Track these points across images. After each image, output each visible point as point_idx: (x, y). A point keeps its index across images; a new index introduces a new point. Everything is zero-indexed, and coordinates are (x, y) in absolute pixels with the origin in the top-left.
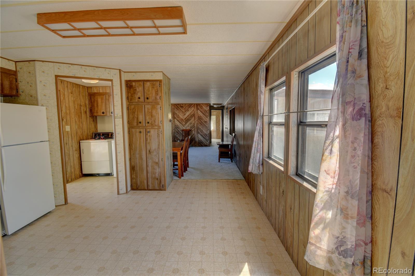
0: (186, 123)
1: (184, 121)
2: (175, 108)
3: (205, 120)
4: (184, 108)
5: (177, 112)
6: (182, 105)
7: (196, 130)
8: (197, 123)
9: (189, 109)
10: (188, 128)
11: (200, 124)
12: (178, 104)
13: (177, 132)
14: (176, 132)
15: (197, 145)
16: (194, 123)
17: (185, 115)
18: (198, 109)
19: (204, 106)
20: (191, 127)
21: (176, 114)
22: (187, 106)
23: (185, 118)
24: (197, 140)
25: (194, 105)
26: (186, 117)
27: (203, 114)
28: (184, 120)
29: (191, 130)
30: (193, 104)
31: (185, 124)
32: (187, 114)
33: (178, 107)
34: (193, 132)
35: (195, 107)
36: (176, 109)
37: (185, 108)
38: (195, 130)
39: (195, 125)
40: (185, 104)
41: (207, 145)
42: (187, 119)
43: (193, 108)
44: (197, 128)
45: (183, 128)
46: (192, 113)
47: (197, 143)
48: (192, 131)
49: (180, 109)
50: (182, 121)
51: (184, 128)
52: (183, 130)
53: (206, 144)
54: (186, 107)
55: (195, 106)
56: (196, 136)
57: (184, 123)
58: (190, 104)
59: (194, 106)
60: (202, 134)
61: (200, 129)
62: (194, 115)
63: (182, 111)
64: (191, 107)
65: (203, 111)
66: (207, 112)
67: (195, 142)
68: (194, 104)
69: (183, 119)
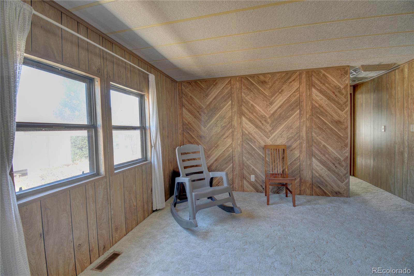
0: (274, 128)
1: (269, 120)
2: (243, 87)
3: (336, 118)
4: (268, 86)
5: (248, 98)
6: (262, 78)
7: (304, 145)
8: (308, 125)
9: (284, 87)
10: (281, 141)
11: (317, 130)
12: (253, 76)
13: (249, 153)
14: (245, 152)
15: (308, 191)
16: (299, 128)
17: (271, 104)
18: (311, 85)
19: (334, 77)
20: (289, 139)
21: (247, 103)
22: (276, 80)
23: (272, 112)
24: (307, 175)
25: (300, 74)
26: (277, 110)
27: (329, 98)
28: (269, 118)
29: (289, 147)
30: (298, 73)
31: (273, 129)
32: (278, 101)
33: (253, 84)
34: (297, 153)
35: (304, 80)
36: (246, 91)
37: (270, 84)
38: (301, 147)
39: (304, 134)
40: (273, 74)
41: (341, 191)
42: (276, 115)
43: (296, 85)
44: (308, 142)
45: (265, 141)
46: (294, 99)
47: (308, 185)
48: (291, 148)
49: (258, 89)
50: (263, 122)
51: (269, 142)
52: (265, 148)
53: (336, 189)
54: (274, 83)
55: (304, 76)
56: (304, 163)
57: (268, 128)
58: (287, 73)
59: (301, 78)
60: (324, 158)
61: (318, 143)
62: (298, 104)
63: (263, 94)
64: (290, 80)
65: (329, 92)
66: (343, 91)
67: (302, 182)
68: (300, 72)
69: (265, 117)
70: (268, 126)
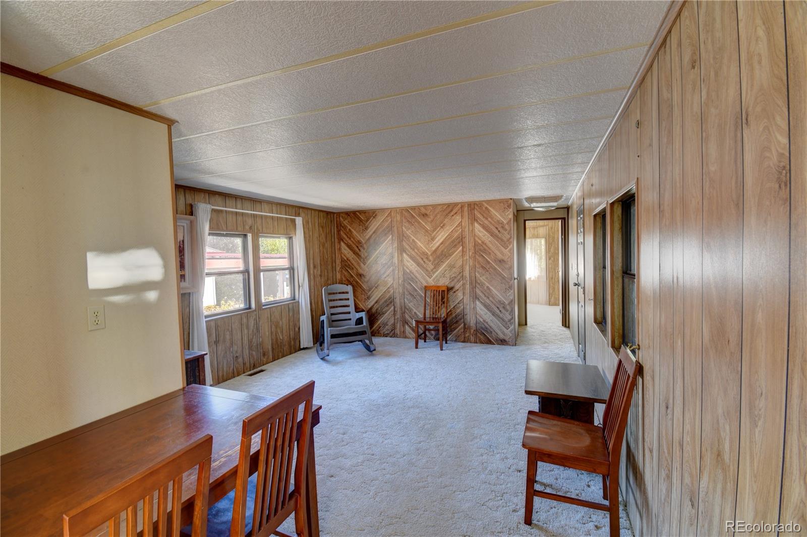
0: (436, 266)
1: (431, 258)
2: (404, 220)
3: (500, 256)
4: (430, 220)
5: (409, 232)
6: (423, 211)
7: (468, 286)
8: (471, 264)
9: (446, 220)
10: (444, 282)
11: (481, 270)
12: (413, 208)
13: (410, 294)
14: (406, 293)
15: (472, 338)
16: (462, 266)
17: (433, 239)
18: (474, 219)
19: (496, 211)
20: (452, 279)
21: (408, 238)
22: (438, 213)
23: (434, 249)
24: (471, 320)
25: (462, 207)
26: (439, 247)
27: (492, 234)
28: (431, 255)
29: (452, 288)
30: (460, 206)
31: (435, 268)
32: (440, 237)
33: (414, 217)
34: (460, 295)
35: (466, 214)
36: (407, 224)
37: (432, 217)
38: (464, 289)
39: (467, 273)
40: (434, 206)
41: (507, 339)
42: (439, 252)
43: (458, 218)
44: (471, 283)
45: (427, 281)
46: (456, 235)
47: (472, 331)
48: (454, 290)
49: (419, 223)
50: (425, 260)
51: (431, 282)
52: (426, 288)
53: (501, 336)
54: (436, 216)
55: (466, 209)
56: (468, 307)
57: (430, 266)
58: (449, 205)
59: (462, 212)
60: (488, 301)
61: (482, 285)
62: (461, 240)
63: (424, 228)
64: (452, 213)
65: (492, 227)
66: (507, 227)
67: (466, 328)
68: (462, 205)
69: (427, 254)
70: (430, 263)
